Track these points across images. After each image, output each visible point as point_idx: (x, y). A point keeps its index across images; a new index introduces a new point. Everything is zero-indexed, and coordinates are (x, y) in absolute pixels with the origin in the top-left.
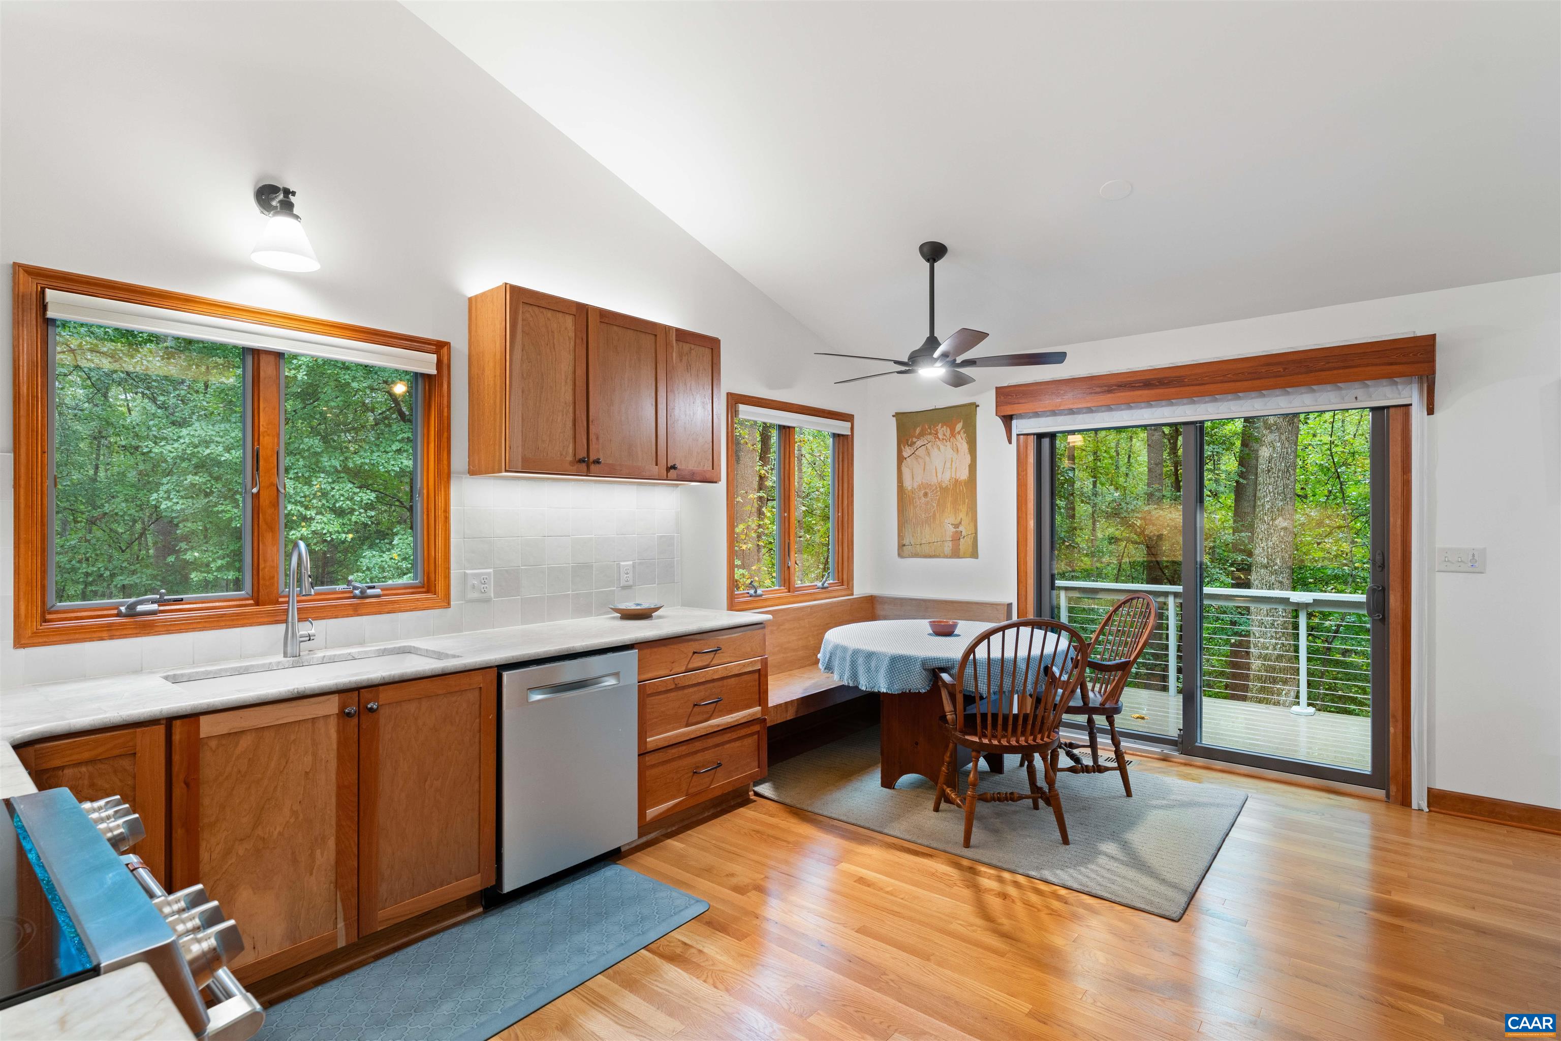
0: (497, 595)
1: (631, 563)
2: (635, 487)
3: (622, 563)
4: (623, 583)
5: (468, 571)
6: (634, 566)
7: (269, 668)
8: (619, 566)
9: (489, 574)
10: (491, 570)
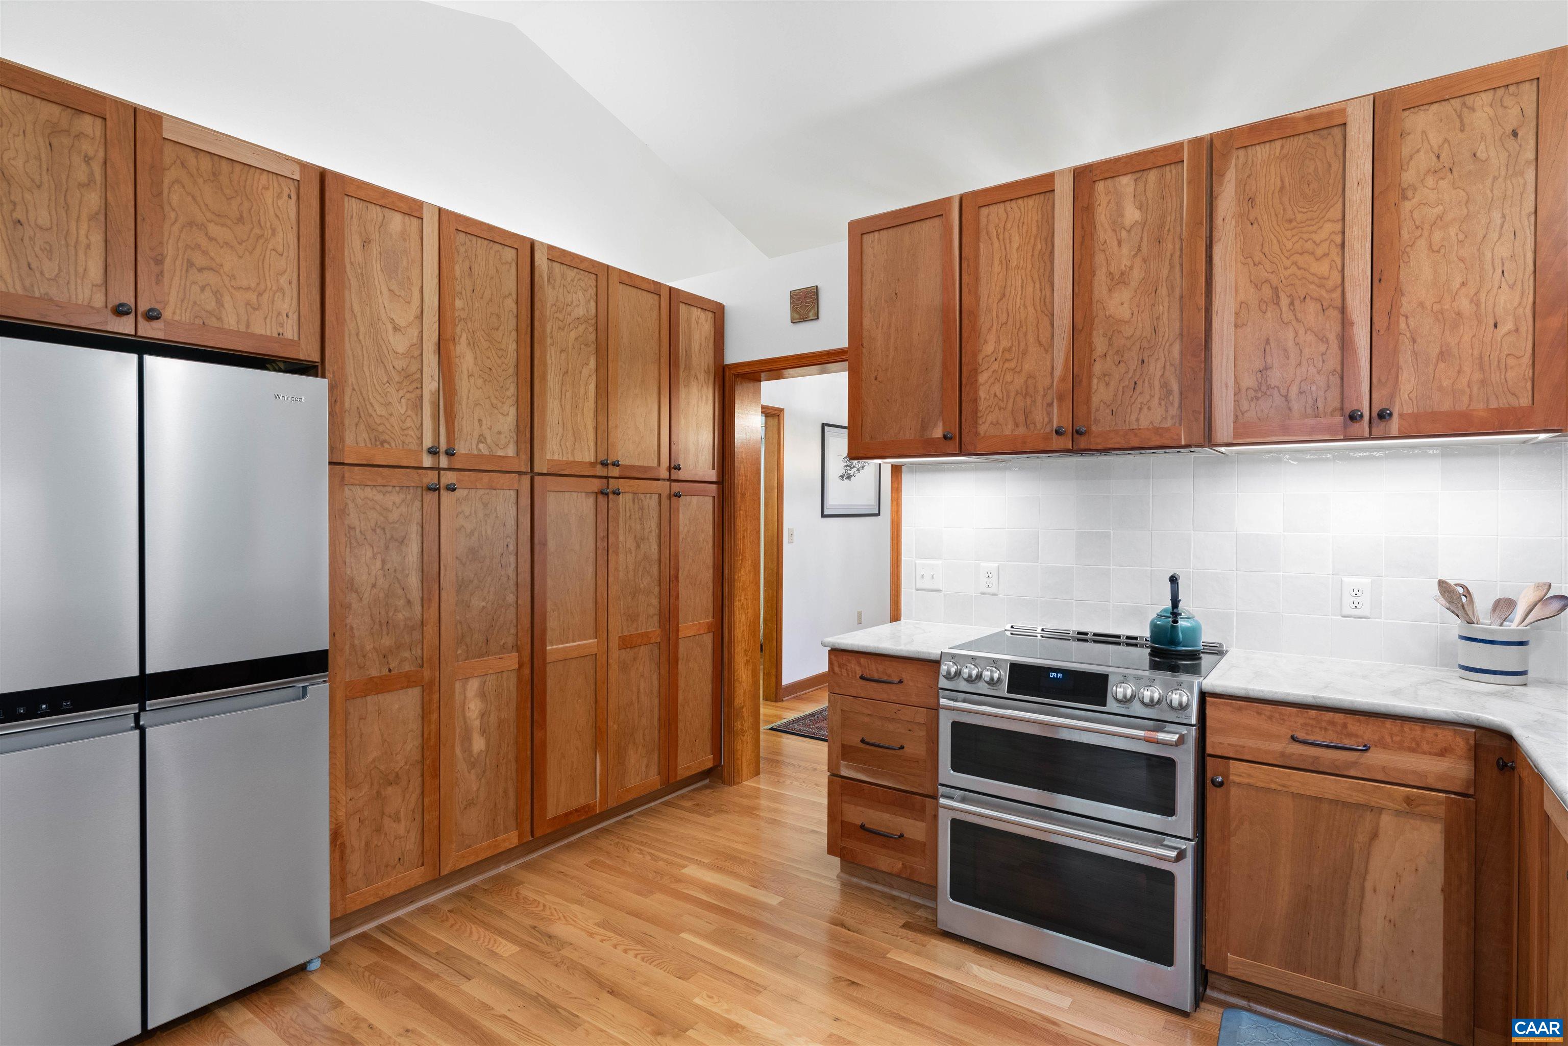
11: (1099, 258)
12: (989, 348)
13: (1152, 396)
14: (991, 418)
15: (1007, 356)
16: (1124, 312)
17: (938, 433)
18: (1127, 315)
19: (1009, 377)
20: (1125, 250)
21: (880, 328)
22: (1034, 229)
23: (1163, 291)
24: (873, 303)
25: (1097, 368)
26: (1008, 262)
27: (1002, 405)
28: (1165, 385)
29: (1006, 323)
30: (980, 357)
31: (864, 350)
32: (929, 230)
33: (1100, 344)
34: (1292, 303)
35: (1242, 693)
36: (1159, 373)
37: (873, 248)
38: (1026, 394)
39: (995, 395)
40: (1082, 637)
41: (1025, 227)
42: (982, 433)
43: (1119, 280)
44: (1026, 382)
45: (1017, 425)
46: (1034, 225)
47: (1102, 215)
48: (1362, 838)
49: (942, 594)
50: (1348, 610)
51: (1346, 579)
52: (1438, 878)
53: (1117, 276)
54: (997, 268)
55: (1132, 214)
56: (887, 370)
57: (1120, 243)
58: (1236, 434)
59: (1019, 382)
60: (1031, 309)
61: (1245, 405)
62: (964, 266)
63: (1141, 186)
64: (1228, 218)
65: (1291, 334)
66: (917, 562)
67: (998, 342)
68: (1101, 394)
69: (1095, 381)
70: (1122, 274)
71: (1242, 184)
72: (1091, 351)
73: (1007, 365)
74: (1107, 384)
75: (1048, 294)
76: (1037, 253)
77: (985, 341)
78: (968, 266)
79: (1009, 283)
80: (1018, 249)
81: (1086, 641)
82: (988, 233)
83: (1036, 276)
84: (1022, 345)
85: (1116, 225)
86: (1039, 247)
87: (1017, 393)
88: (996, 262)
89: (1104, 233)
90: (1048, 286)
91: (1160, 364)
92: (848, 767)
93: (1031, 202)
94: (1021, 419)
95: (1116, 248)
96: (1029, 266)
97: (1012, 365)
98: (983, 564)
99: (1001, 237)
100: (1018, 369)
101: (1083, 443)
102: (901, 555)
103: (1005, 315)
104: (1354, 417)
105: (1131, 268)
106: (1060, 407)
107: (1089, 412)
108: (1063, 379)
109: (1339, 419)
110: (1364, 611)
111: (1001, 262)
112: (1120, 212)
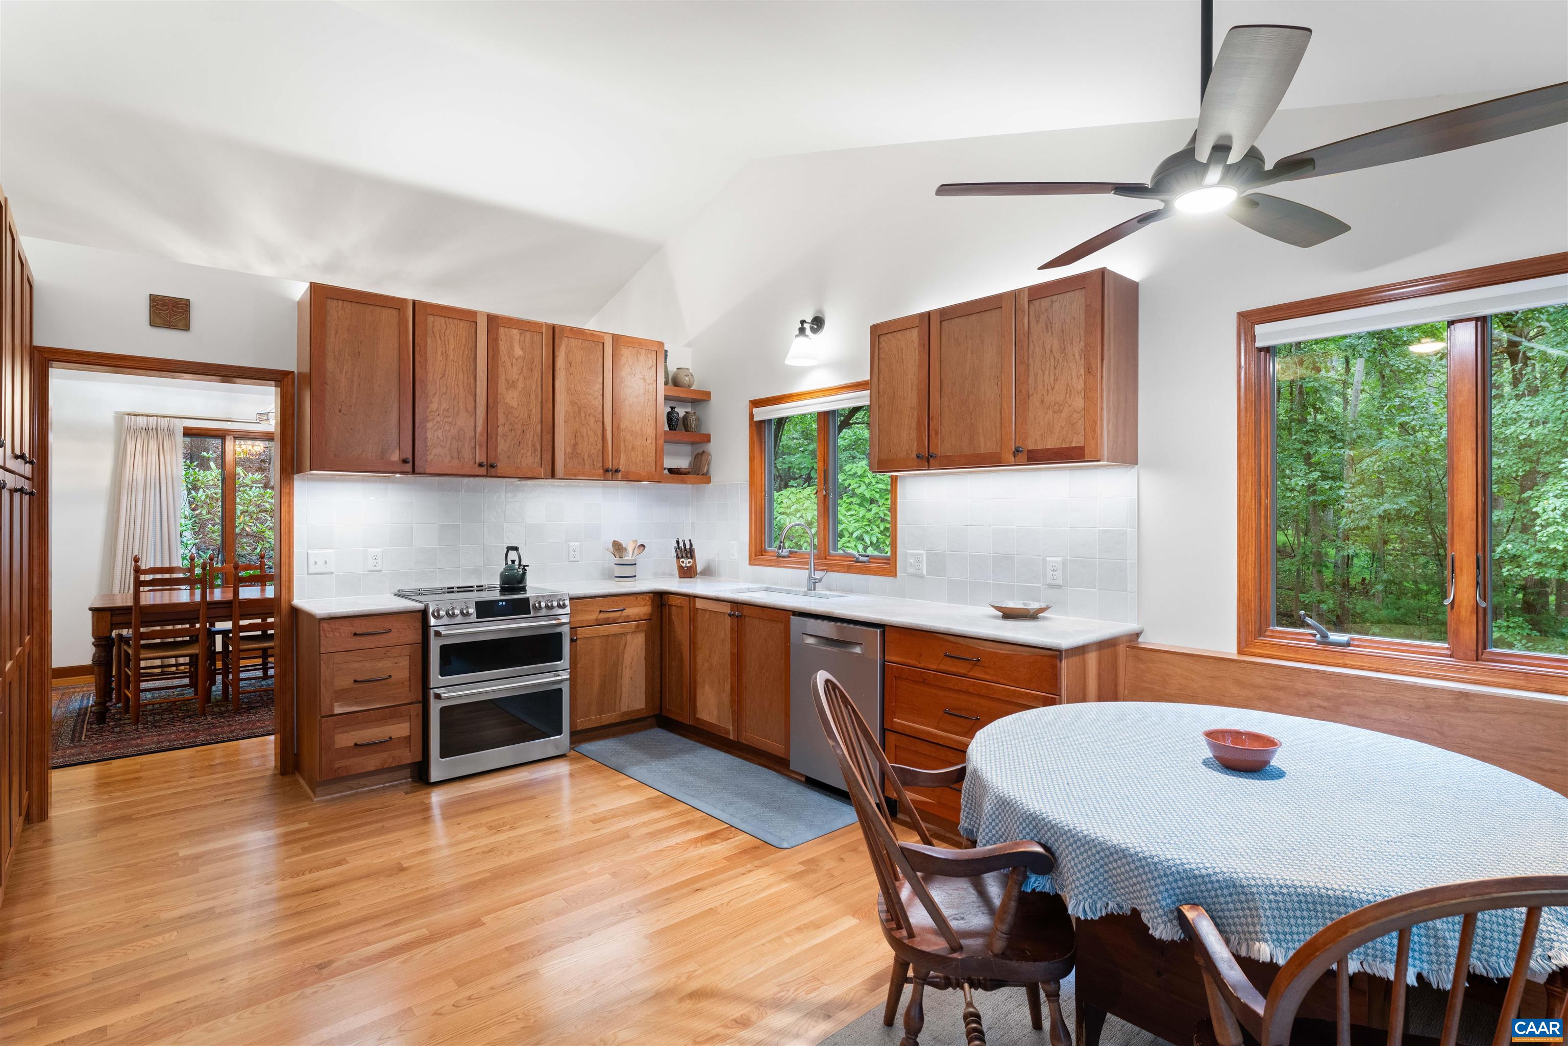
0: (929, 573)
1: (1060, 559)
2: (1068, 472)
3: (1048, 559)
4: (1049, 581)
5: (908, 551)
6: (1064, 564)
7: (796, 593)
8: (1044, 560)
9: (921, 555)
10: (924, 552)
11: (501, 370)
12: (434, 406)
13: (528, 451)
14: (434, 451)
15: (446, 414)
16: (514, 403)
17: (395, 457)
18: (516, 406)
19: (447, 428)
20: (515, 369)
21: (344, 373)
22: (464, 341)
23: (533, 397)
24: (336, 353)
25: (500, 430)
26: (447, 356)
27: (442, 444)
28: (534, 446)
29: (446, 393)
30: (428, 411)
31: (328, 387)
32: (388, 316)
33: (501, 419)
34: (585, 416)
35: (583, 595)
36: (531, 439)
37: (337, 312)
38: (459, 440)
39: (438, 437)
40: (450, 590)
41: (458, 338)
42: (429, 460)
43: (512, 385)
44: (458, 432)
45: (453, 458)
46: (464, 339)
47: (503, 346)
48: (622, 648)
49: (334, 575)
50: (571, 559)
51: (571, 544)
52: (643, 654)
53: (511, 382)
54: (439, 357)
55: (518, 352)
56: (351, 406)
57: (512, 365)
58: (565, 474)
59: (454, 431)
60: (462, 389)
61: (568, 461)
62: (417, 349)
63: (522, 338)
64: (562, 368)
65: (585, 431)
66: (310, 552)
67: (440, 404)
68: (502, 446)
69: (499, 438)
70: (513, 382)
71: (567, 354)
72: (497, 420)
73: (446, 420)
74: (505, 441)
75: (472, 381)
76: (465, 356)
77: (431, 402)
78: (420, 350)
79: (447, 369)
80: (453, 349)
81: (453, 592)
82: (433, 332)
83: (465, 369)
84: (456, 409)
85: (510, 355)
86: (466, 352)
87: (453, 438)
88: (439, 353)
89: (503, 356)
90: (472, 377)
91: (532, 434)
92: (340, 706)
93: (462, 324)
94: (455, 455)
95: (510, 367)
96: (461, 362)
97: (450, 420)
98: (369, 550)
99: (443, 338)
100: (453, 423)
101: (492, 471)
102: (293, 547)
103: (445, 388)
104: (607, 471)
105: (518, 380)
106: (480, 450)
107: (496, 455)
108: (481, 435)
109: (601, 471)
110: (577, 558)
111: (442, 354)
112: (512, 347)
